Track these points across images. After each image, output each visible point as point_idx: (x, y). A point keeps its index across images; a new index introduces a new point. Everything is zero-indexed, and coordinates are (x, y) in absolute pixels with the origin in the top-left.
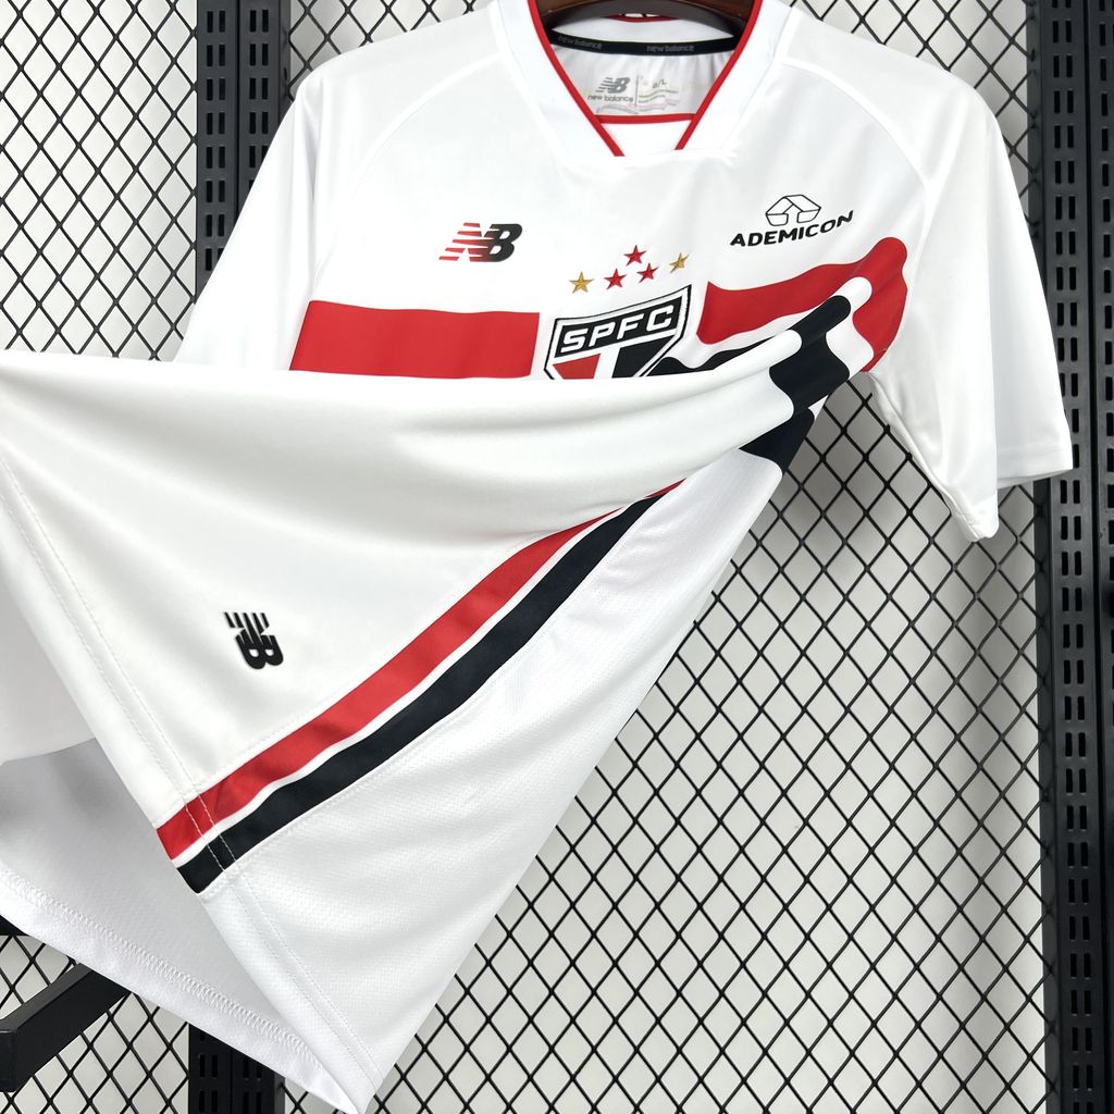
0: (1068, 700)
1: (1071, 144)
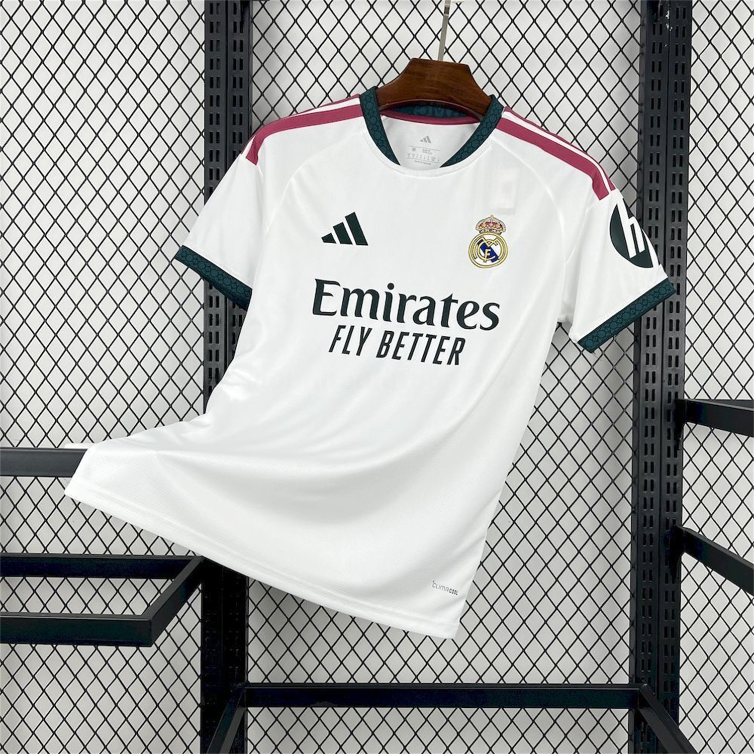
0: (646, 463)
1: (657, 181)
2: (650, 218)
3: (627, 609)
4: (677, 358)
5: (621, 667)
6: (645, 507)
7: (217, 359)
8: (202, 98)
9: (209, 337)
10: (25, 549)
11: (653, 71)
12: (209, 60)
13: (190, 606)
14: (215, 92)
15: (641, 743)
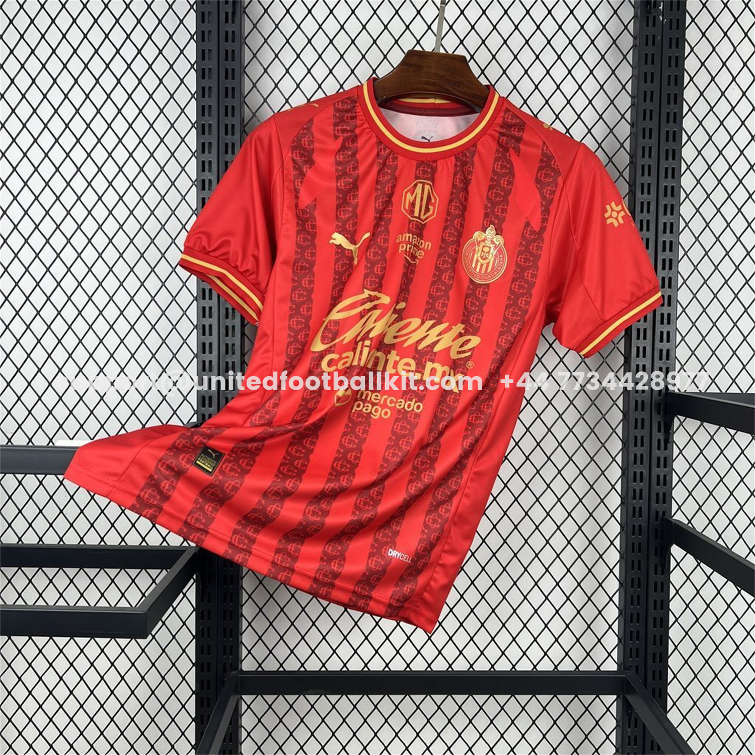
2: (642, 211)
3: (616, 599)
4: (668, 351)
5: (609, 655)
6: (634, 498)
7: (211, 352)
8: (193, 90)
9: (203, 330)
10: (20, 539)
11: (646, 63)
12: (201, 52)
13: (185, 595)
14: (206, 83)
15: (629, 730)
